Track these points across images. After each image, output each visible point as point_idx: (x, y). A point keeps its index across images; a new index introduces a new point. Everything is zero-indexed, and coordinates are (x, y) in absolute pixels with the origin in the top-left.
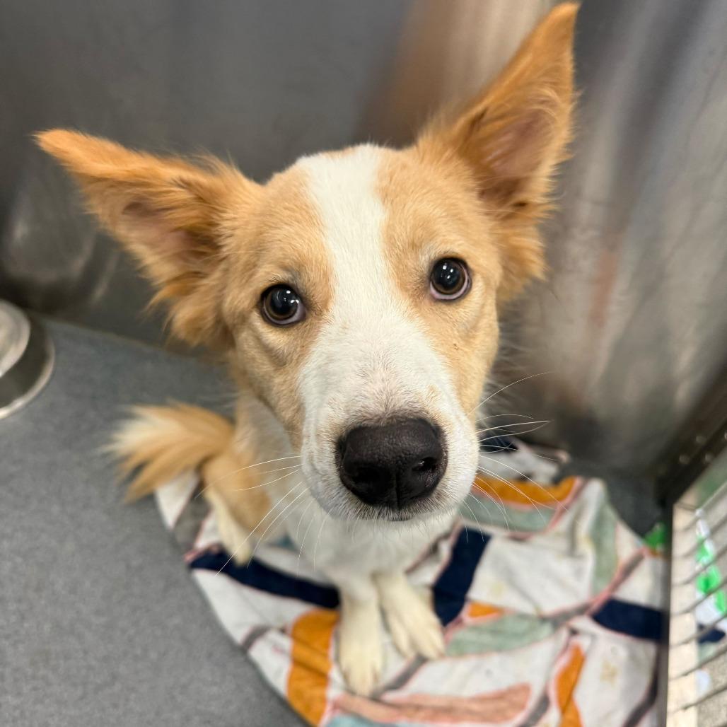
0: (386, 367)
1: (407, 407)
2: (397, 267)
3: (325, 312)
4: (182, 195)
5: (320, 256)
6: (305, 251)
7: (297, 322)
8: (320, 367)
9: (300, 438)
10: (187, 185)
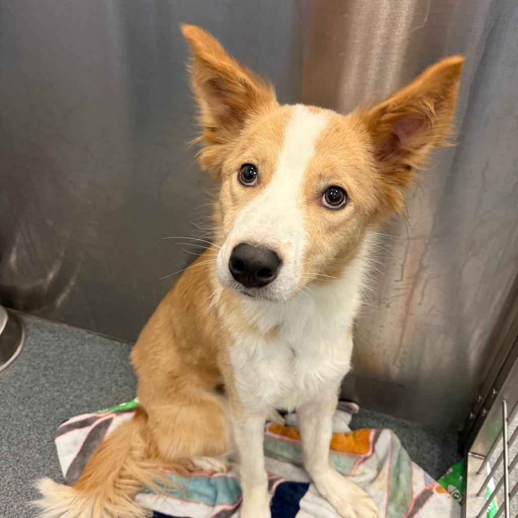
2: (307, 183)
3: (263, 188)
4: (241, 89)
7: (251, 186)
10: (246, 85)
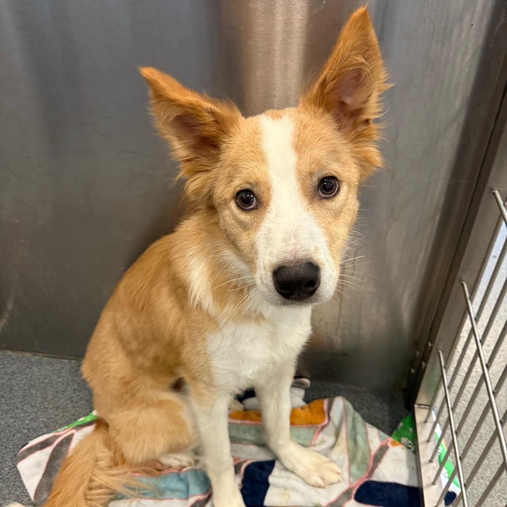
0: (295, 238)
1: (304, 258)
5: (266, 180)
6: (259, 177)
7: (253, 209)
8: (265, 234)
9: (256, 268)
10: (213, 113)
